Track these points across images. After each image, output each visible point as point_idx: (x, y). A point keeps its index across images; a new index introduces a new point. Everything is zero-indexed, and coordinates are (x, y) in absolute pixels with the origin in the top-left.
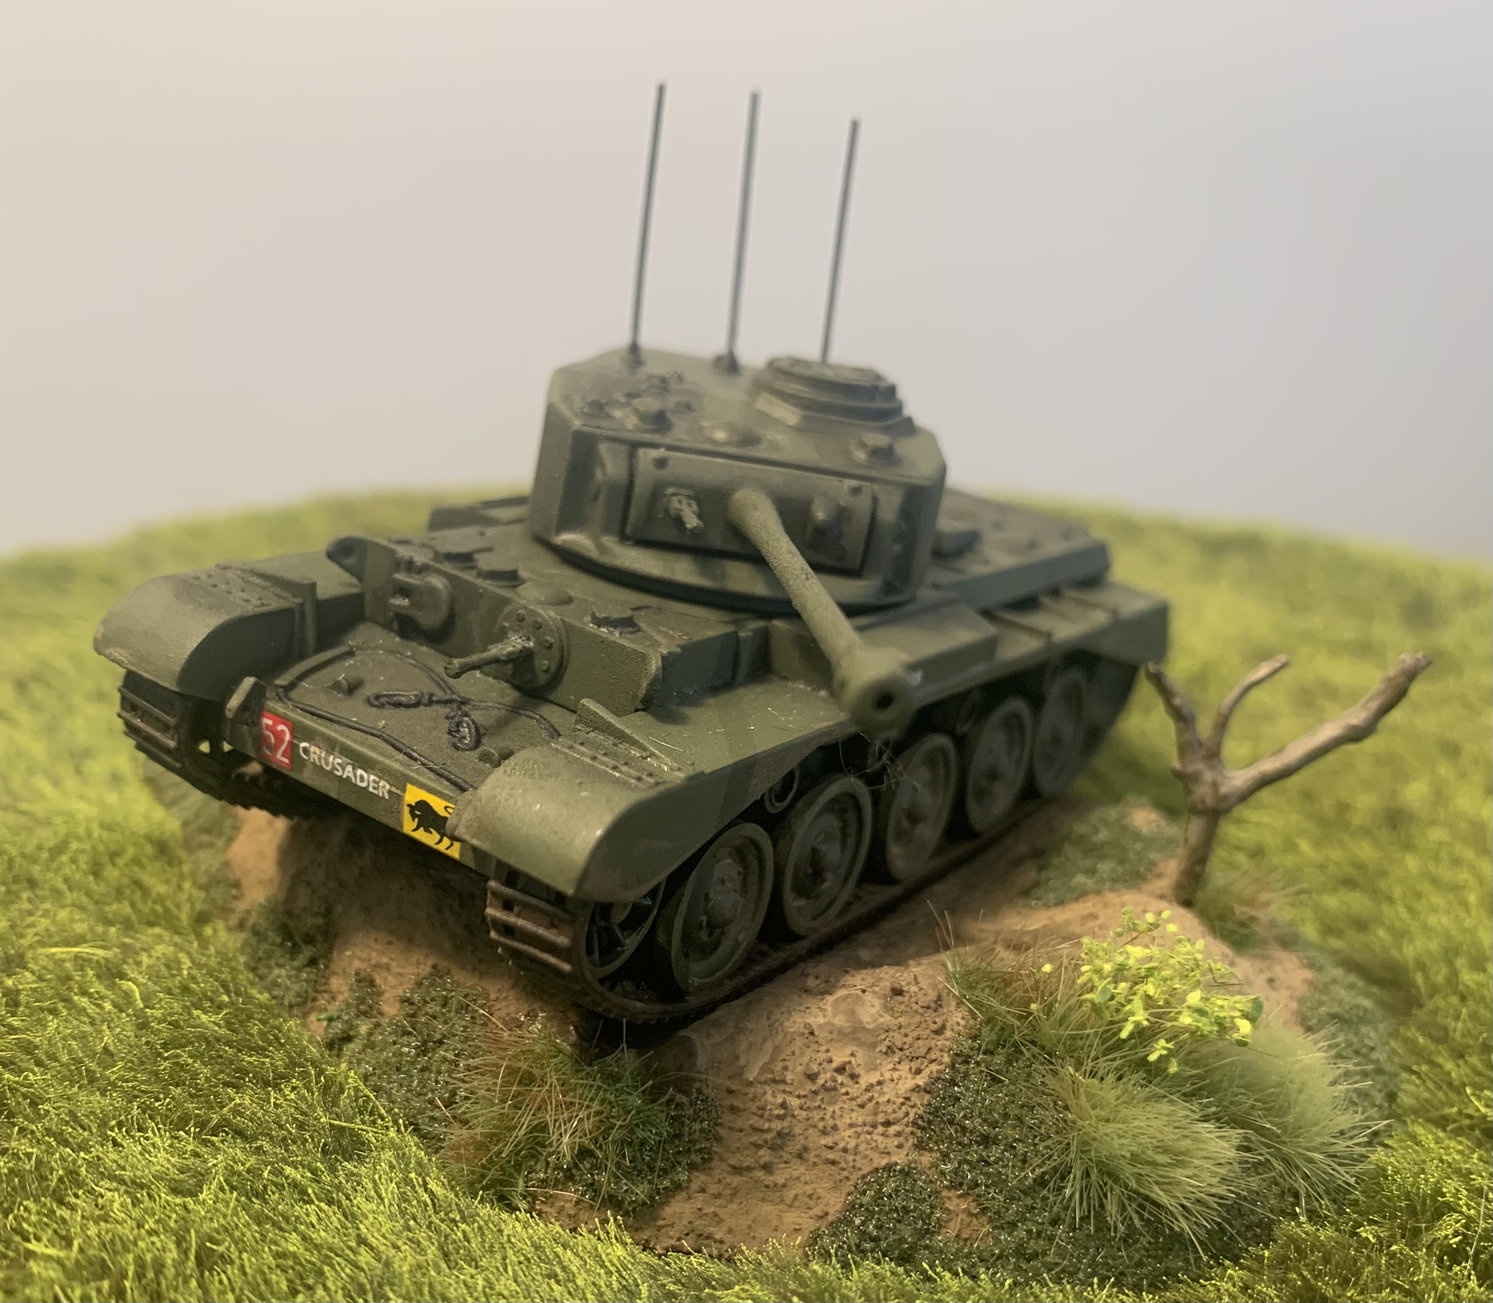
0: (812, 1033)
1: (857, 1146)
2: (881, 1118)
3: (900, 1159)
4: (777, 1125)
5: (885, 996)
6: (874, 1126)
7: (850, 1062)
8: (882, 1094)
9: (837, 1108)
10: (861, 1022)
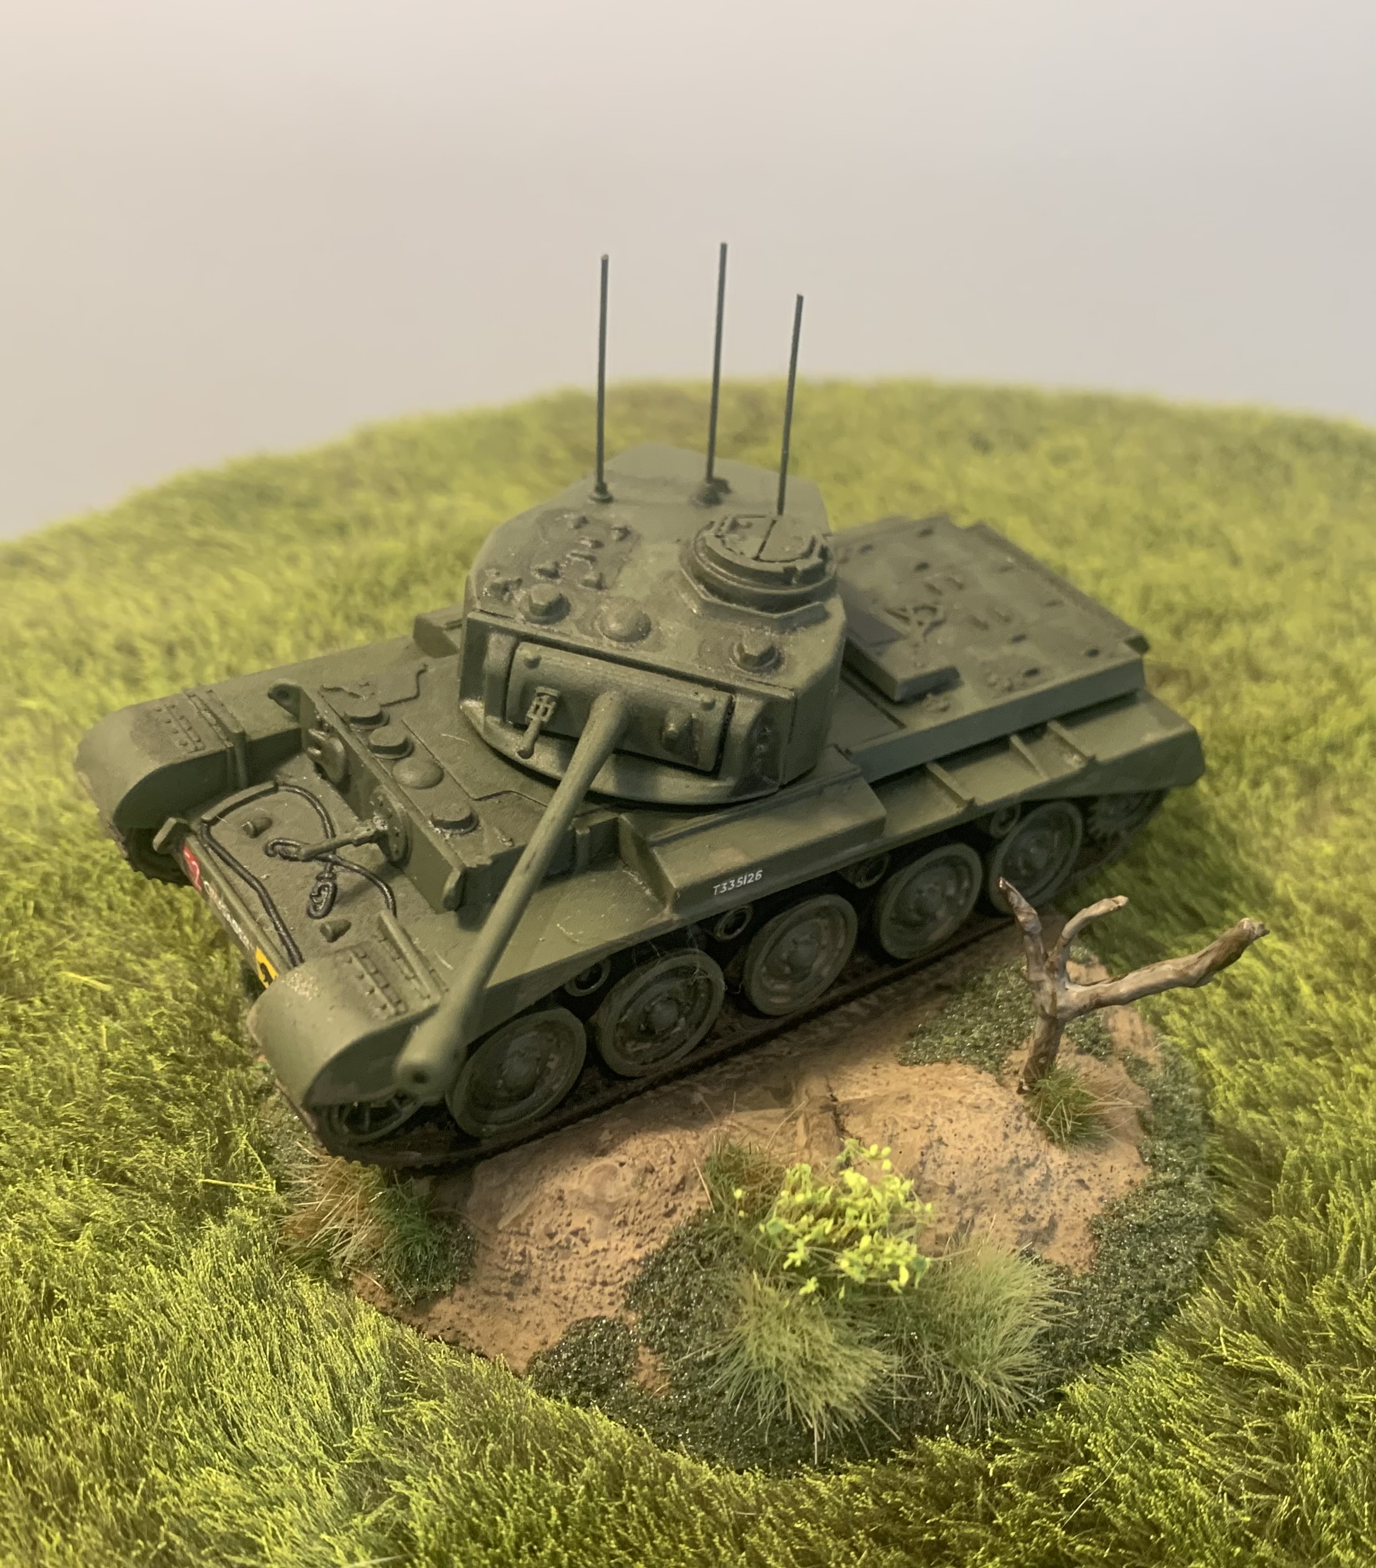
0: (561, 1198)
1: (575, 1297)
2: (599, 1279)
3: (610, 1313)
4: (515, 1268)
5: (639, 1172)
6: (594, 1283)
7: (584, 1229)
8: (604, 1259)
9: (567, 1263)
10: (603, 1196)
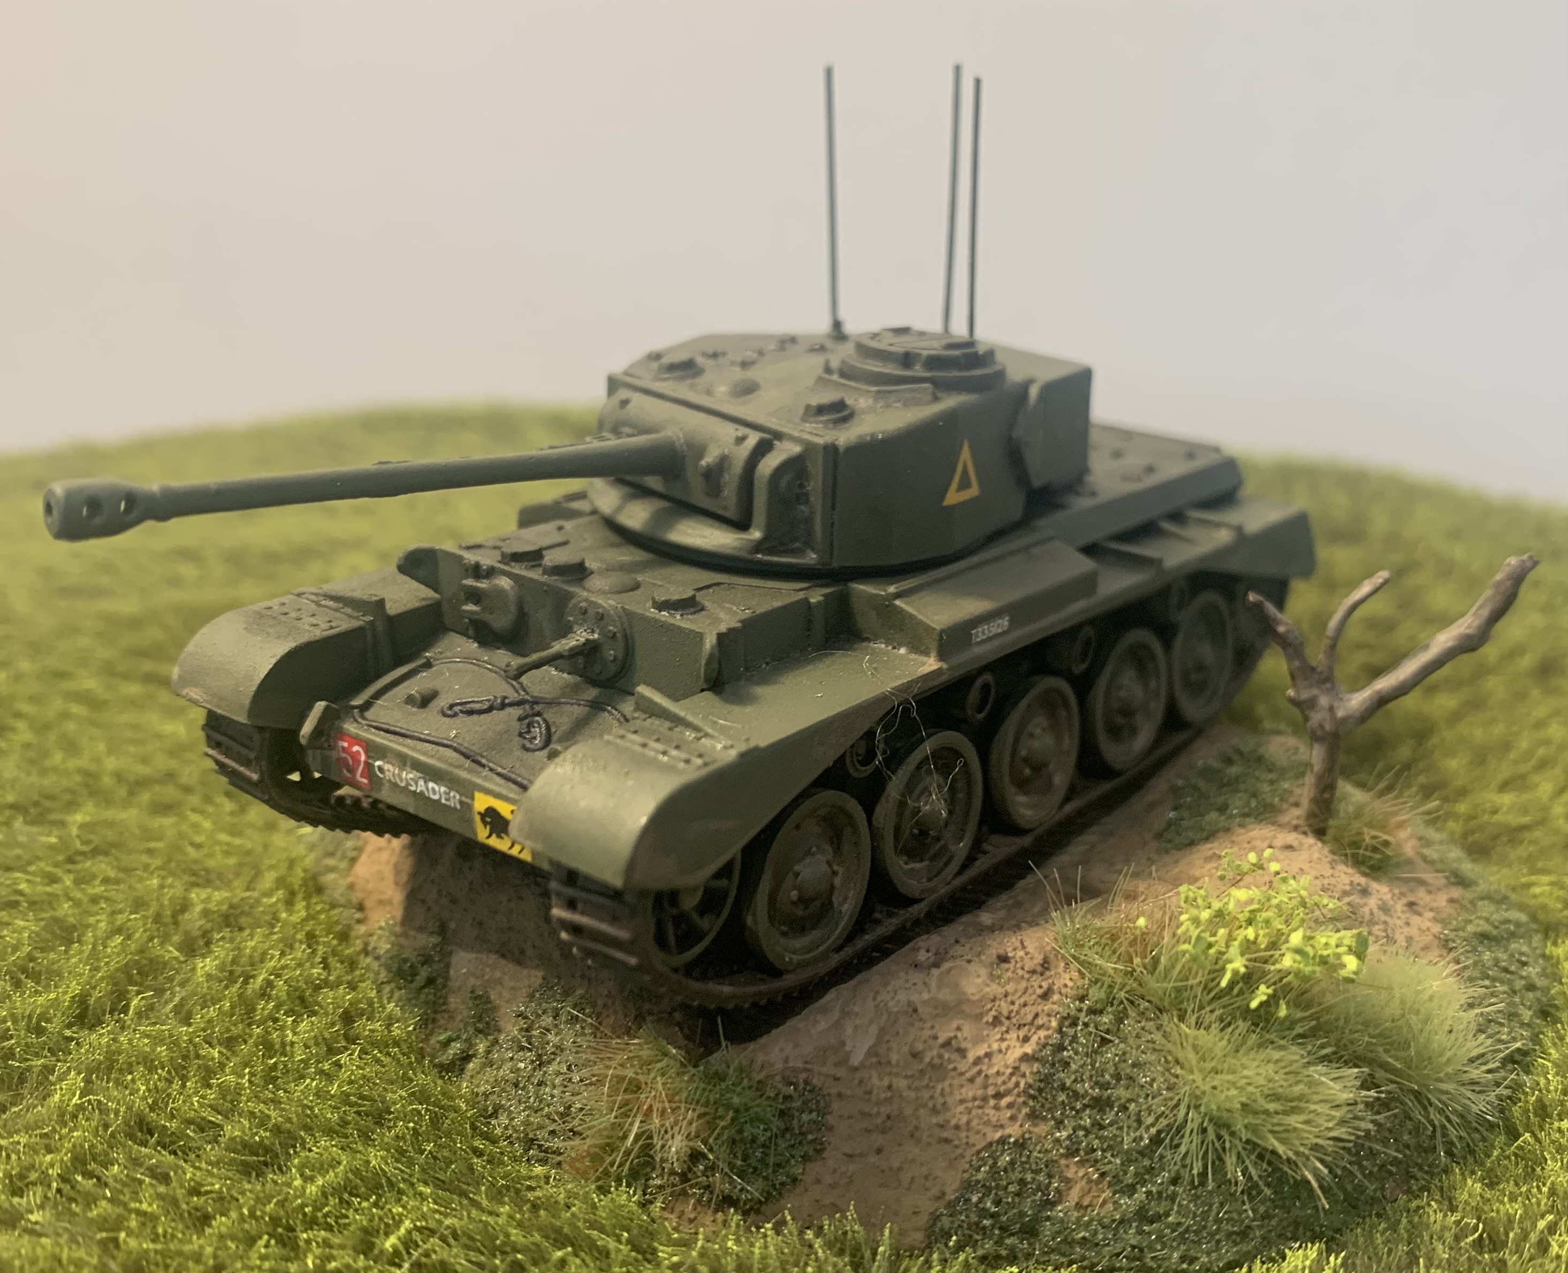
0: (915, 1011)
1: (968, 1122)
2: (991, 1091)
3: (1014, 1131)
5: (992, 964)
6: (985, 1099)
7: (956, 1037)
8: (990, 1066)
9: (945, 1085)
10: (965, 994)
